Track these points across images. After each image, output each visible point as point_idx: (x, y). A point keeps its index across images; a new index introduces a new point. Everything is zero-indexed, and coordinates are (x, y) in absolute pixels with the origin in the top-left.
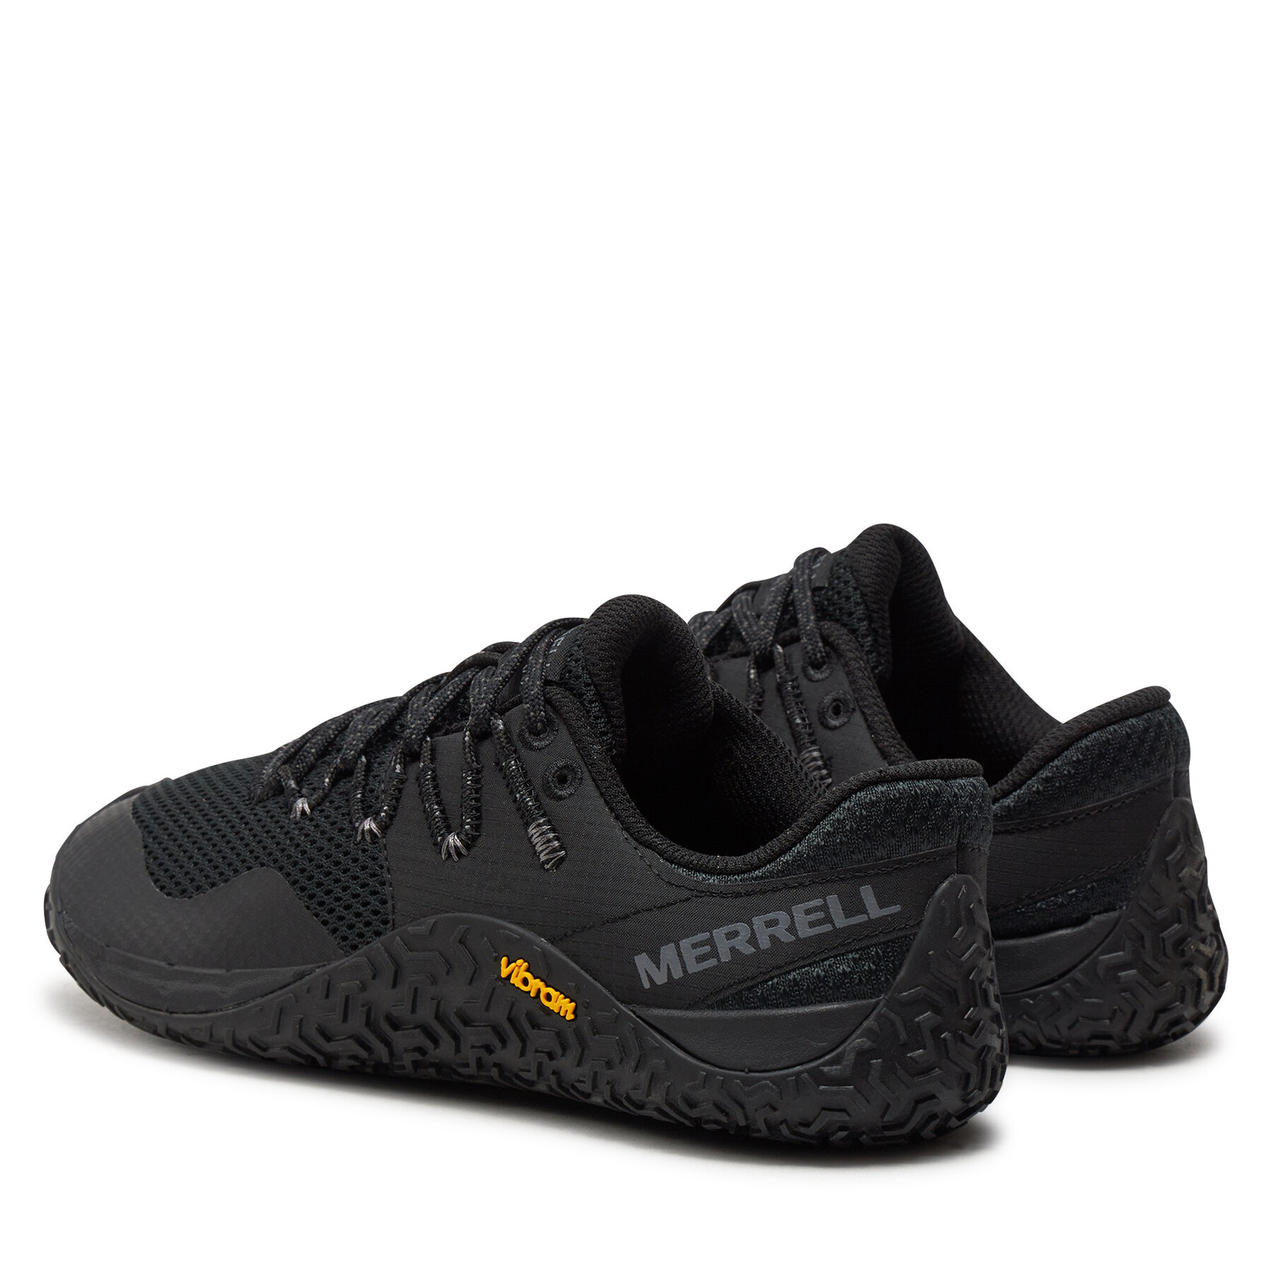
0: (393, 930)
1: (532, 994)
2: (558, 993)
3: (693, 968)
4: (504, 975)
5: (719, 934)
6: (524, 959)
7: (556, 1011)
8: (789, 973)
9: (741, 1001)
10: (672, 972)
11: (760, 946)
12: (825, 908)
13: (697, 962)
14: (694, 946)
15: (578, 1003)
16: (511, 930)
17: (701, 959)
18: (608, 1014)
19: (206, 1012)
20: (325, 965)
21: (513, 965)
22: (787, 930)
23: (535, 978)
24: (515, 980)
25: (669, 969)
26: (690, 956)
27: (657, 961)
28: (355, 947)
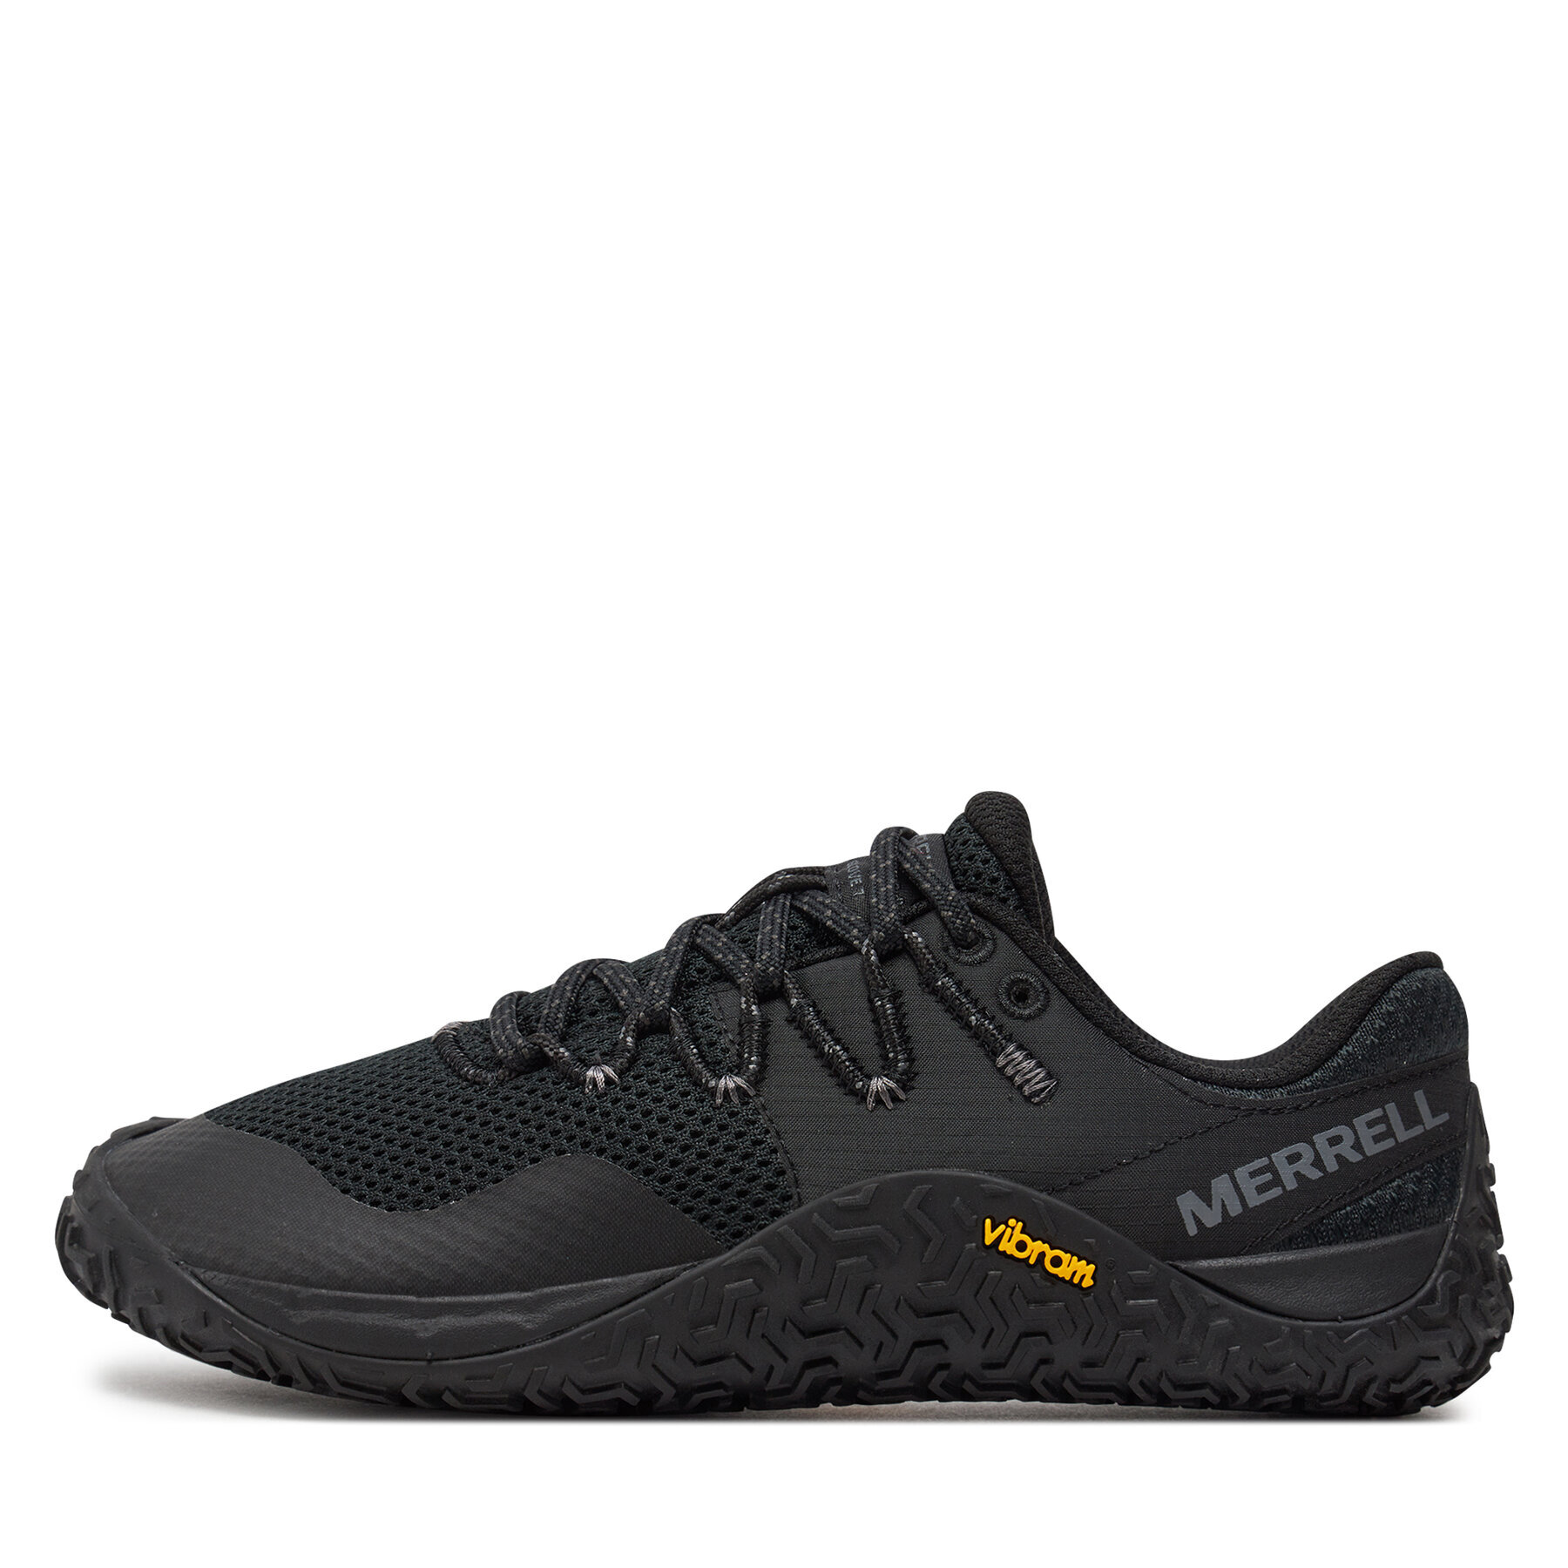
0: (799, 1206)
1: (1032, 1261)
2: (1069, 1255)
3: (1254, 1200)
4: (988, 1241)
5: (1279, 1157)
6: (1016, 1219)
7: (1067, 1278)
8: (1361, 1199)
9: (1313, 1237)
10: (1228, 1207)
11: (1328, 1169)
12: (1384, 1119)
13: (1259, 1193)
14: (1253, 1174)
15: (1099, 1267)
16: (996, 1183)
17: (1261, 1189)
18: (1145, 1272)
19: (501, 1351)
20: (695, 1266)
21: (1002, 1227)
22: (1352, 1147)
23: (1034, 1240)
24: (1007, 1247)
25: (1224, 1206)
26: (1249, 1186)
27: (1207, 1200)
28: (738, 1235)
